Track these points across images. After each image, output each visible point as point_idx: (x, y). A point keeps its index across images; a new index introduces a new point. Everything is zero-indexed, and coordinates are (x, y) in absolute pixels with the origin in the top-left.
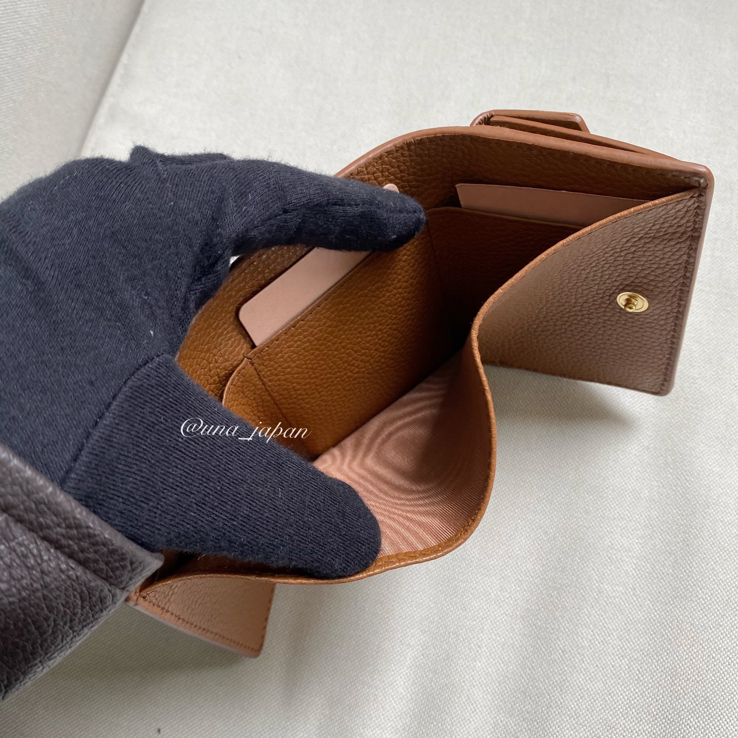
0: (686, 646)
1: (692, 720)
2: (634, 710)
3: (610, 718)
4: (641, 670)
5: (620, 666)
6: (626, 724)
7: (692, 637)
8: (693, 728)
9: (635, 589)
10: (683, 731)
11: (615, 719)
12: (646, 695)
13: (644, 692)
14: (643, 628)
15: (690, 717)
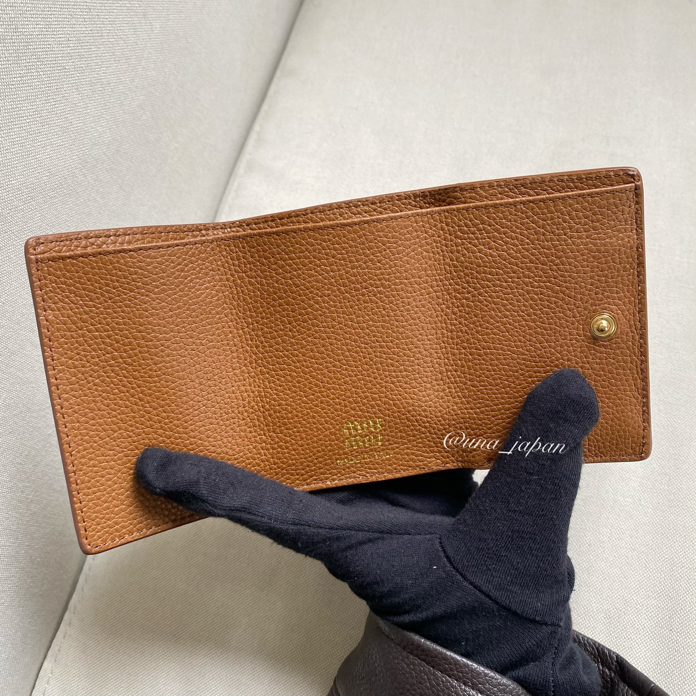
0: (680, 542)
1: (687, 597)
2: (643, 590)
3: (626, 595)
4: (647, 560)
5: (632, 556)
6: (638, 600)
7: (685, 536)
8: (688, 603)
9: (640, 500)
10: (680, 605)
11: (630, 596)
12: (652, 578)
13: (650, 576)
14: (648, 529)
15: (685, 594)
